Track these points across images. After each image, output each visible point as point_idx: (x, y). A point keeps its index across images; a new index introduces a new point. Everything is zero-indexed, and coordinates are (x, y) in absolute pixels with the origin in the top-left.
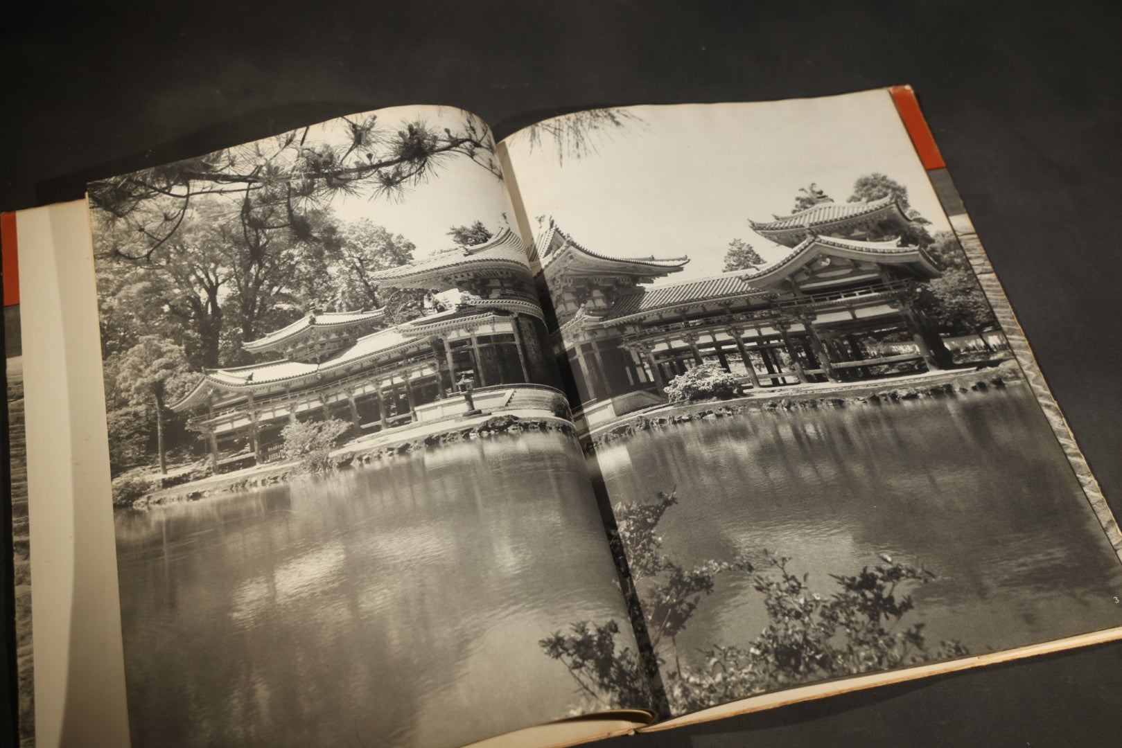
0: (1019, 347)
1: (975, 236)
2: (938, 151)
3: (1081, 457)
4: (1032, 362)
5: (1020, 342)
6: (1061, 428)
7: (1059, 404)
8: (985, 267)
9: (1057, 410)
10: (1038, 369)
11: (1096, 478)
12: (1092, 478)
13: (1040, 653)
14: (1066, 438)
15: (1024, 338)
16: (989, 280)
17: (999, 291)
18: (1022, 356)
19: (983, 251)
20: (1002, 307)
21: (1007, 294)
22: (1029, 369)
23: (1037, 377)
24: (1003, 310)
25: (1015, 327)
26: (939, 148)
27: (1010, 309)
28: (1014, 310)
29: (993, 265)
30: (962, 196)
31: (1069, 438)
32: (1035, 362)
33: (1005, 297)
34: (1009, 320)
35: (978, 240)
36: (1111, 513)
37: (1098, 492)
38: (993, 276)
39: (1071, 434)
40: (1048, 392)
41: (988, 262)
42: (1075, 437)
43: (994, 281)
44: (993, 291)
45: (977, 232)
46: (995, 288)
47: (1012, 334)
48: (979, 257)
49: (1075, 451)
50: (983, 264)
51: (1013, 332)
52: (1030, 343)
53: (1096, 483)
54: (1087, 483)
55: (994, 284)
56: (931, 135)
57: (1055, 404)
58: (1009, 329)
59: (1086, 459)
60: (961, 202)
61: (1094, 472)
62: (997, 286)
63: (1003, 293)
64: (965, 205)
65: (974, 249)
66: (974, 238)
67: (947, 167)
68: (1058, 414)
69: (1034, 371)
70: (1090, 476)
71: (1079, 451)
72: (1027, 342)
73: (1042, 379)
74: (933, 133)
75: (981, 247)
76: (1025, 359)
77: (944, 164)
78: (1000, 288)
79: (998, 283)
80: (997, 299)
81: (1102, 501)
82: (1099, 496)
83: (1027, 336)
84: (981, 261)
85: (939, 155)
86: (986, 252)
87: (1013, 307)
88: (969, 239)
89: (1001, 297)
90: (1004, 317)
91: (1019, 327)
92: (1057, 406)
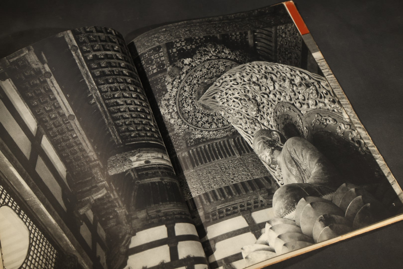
0: (346, 104)
1: (324, 60)
2: (306, 26)
3: (375, 147)
4: (351, 110)
5: (346, 102)
6: (366, 136)
7: (364, 126)
8: (329, 73)
9: (363, 128)
10: (354, 112)
11: (382, 155)
12: (380, 155)
13: (366, 231)
14: (368, 140)
15: (347, 100)
16: (331, 78)
17: (336, 82)
18: (348, 108)
19: (328, 66)
20: (338, 88)
21: (339, 83)
22: (351, 113)
23: (354, 116)
24: (338, 90)
25: (343, 96)
26: (306, 25)
27: (341, 89)
28: (343, 89)
29: (332, 71)
30: (317, 44)
31: (369, 139)
32: (353, 110)
33: (338, 84)
34: (341, 93)
35: (325, 62)
36: (389, 169)
37: (383, 161)
38: (333, 76)
39: (370, 138)
40: (359, 122)
41: (330, 70)
42: (372, 139)
43: (333, 78)
44: (334, 82)
45: (325, 58)
46: (334, 81)
47: (343, 99)
48: (326, 69)
49: (372, 145)
50: (328, 71)
51: (343, 98)
52: (350, 102)
53: (382, 157)
54: (378, 157)
55: (333, 79)
56: (302, 20)
57: (362, 126)
58: (341, 97)
59: (377, 148)
60: (317, 47)
61: (380, 153)
62: (335, 80)
63: (337, 82)
64: (319, 48)
65: (324, 66)
66: (324, 61)
67: (310, 32)
68: (364, 130)
69: (353, 114)
70: (379, 155)
71: (374, 145)
72: (349, 102)
73: (356, 117)
74: (303, 19)
75: (327, 64)
76: (349, 109)
77: (309, 32)
78: (336, 80)
79: (335, 78)
80: (335, 85)
81: (385, 165)
82: (384, 162)
83: (349, 99)
84: (327, 70)
85: (307, 28)
86: (329, 66)
87: (342, 88)
88: (322, 62)
89: (337, 84)
90: (339, 92)
91: (345, 96)
92: (363, 127)
